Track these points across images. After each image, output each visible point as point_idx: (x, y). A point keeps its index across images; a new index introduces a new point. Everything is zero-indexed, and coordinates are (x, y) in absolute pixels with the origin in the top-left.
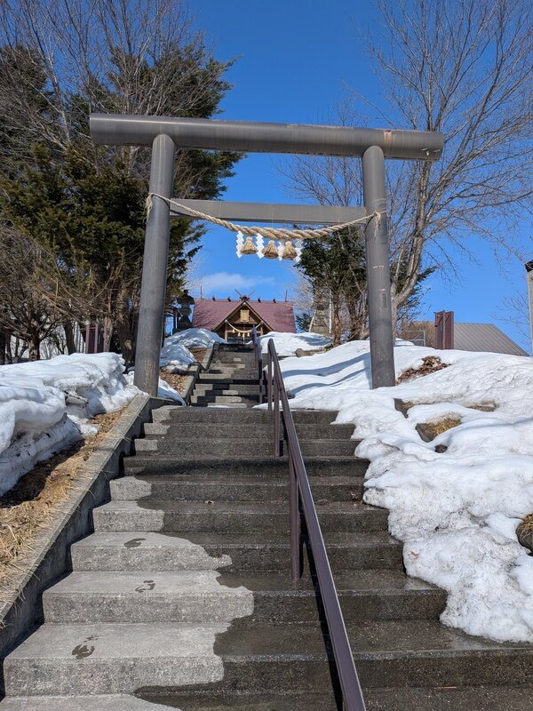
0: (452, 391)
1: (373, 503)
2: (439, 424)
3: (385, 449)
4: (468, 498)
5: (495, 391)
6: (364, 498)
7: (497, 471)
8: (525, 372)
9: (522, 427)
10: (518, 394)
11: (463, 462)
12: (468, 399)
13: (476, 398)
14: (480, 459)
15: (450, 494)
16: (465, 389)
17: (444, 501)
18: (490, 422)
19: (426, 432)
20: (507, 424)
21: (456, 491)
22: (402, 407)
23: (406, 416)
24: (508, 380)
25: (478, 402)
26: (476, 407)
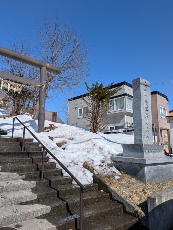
0: (62, 135)
1: (51, 162)
2: (61, 143)
3: (51, 149)
4: (73, 160)
5: (72, 136)
6: (49, 161)
7: (78, 153)
8: (78, 131)
9: (80, 144)
10: (78, 137)
11: (70, 152)
12: (66, 137)
13: (68, 137)
14: (73, 151)
15: (69, 159)
16: (65, 134)
17: (68, 160)
18: (74, 143)
19: (59, 145)
20: (77, 143)
21: (70, 158)
22: (51, 138)
23: (53, 141)
24: (75, 133)
25: (69, 138)
26: (68, 139)
